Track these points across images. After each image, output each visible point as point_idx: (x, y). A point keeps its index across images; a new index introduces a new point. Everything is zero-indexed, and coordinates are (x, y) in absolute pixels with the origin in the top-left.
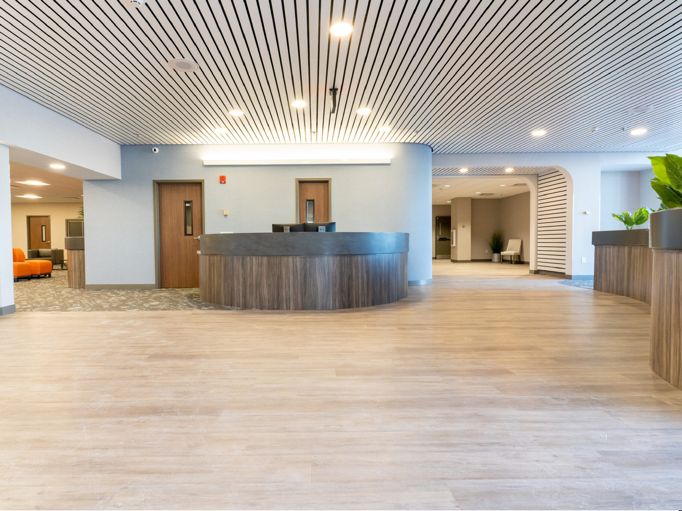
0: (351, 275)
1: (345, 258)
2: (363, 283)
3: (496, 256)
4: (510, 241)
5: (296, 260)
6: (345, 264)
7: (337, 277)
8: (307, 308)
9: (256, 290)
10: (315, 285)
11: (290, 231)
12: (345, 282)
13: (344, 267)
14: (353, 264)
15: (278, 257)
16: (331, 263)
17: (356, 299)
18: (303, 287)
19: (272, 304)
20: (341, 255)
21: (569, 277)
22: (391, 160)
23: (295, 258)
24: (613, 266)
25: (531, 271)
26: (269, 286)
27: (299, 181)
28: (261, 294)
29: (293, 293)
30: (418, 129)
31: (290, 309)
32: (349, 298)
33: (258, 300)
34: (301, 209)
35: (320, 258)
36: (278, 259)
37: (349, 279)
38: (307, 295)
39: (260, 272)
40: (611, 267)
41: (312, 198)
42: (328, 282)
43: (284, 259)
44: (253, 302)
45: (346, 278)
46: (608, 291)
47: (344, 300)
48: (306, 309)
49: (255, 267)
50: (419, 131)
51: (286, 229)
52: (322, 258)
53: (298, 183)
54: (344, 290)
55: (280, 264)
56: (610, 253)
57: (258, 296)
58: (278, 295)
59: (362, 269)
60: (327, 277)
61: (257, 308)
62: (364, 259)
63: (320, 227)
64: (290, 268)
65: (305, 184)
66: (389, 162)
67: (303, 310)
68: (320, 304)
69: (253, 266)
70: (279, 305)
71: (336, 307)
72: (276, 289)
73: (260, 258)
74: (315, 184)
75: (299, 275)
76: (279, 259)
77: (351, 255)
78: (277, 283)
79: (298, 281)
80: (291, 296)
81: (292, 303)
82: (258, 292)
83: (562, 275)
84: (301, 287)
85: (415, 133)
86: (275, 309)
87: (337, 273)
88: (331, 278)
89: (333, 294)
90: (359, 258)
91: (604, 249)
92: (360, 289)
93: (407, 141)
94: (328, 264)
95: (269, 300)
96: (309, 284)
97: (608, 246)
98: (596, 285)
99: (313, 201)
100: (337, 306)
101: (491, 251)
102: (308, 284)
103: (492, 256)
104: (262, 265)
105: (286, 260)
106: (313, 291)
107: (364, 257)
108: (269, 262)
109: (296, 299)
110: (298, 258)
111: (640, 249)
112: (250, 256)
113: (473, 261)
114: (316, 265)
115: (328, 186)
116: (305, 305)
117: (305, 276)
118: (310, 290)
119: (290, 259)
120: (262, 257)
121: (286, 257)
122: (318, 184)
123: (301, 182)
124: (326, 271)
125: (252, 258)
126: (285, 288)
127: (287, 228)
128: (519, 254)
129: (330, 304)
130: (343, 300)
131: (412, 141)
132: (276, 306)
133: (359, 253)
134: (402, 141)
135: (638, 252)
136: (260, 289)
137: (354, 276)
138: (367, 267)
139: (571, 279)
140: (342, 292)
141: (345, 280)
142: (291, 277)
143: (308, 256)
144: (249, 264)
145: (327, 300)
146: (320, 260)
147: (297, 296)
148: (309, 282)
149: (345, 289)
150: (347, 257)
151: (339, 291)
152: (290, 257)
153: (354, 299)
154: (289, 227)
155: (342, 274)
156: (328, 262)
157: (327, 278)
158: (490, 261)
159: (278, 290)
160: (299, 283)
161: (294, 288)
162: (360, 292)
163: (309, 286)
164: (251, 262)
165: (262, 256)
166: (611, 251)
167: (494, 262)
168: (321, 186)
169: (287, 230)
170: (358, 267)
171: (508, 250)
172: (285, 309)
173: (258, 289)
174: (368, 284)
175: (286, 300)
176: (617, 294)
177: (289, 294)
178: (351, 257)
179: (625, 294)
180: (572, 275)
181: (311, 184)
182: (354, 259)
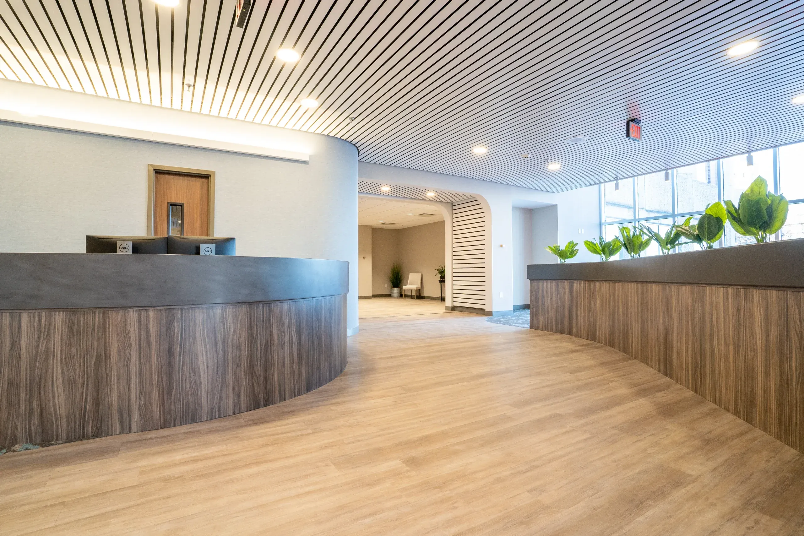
0: (271, 340)
1: (257, 307)
2: (291, 354)
3: (396, 291)
4: (410, 274)
5: (148, 316)
6: (257, 321)
7: (243, 348)
8: (175, 421)
9: (31, 397)
10: (194, 370)
11: (133, 252)
12: (259, 355)
13: (257, 325)
14: (274, 321)
15: (97, 313)
16: (230, 320)
17: (280, 386)
18: (164, 377)
19: (79, 426)
20: (251, 304)
21: (490, 314)
22: (310, 156)
23: (143, 314)
24: (552, 303)
25: (447, 308)
26: (70, 383)
27: (154, 169)
28: (43, 405)
29: (138, 394)
30: (354, 115)
31: (130, 432)
32: (266, 385)
33: (36, 421)
34: (158, 219)
35: (205, 311)
36: (98, 318)
37: (266, 348)
38: (173, 392)
39: (42, 349)
40: (549, 303)
41: (179, 201)
42: (224, 360)
43: (116, 317)
44: (19, 429)
45: (261, 348)
46: (546, 329)
47: (256, 391)
48: (172, 425)
49: (28, 338)
50: (355, 119)
51: (122, 246)
52: (211, 311)
53: (153, 173)
54: (256, 371)
55: (105, 329)
56: (547, 288)
57: (36, 410)
58: (97, 403)
59: (289, 328)
60: (221, 348)
61: (31, 441)
62: (293, 308)
63: (203, 247)
64: (132, 336)
65: (166, 176)
66: (307, 159)
67: (165, 427)
68: (205, 408)
69: (19, 337)
70: (101, 426)
71: (240, 409)
72: (90, 388)
73: (43, 314)
74: (186, 178)
75: (154, 352)
76: (101, 316)
77: (269, 302)
78: (93, 374)
79: (151, 366)
80: (133, 400)
81: (135, 417)
82: (35, 402)
83: (482, 312)
84: (158, 376)
85: (349, 121)
86: (89, 438)
87: (242, 339)
88: (230, 350)
89: (234, 382)
90: (285, 306)
91: (541, 284)
92: (286, 365)
93: (332, 134)
94: (223, 321)
95: (68, 417)
96: (179, 368)
97: (545, 281)
98: (533, 322)
99: (181, 206)
100: (243, 406)
101: (391, 285)
102: (177, 368)
103: (391, 291)
104: (49, 332)
105: (119, 318)
106: (190, 383)
107: (293, 304)
108: (71, 327)
109: (145, 405)
110: (152, 313)
111: (585, 284)
112: (11, 311)
113: (374, 296)
114: (197, 326)
115: (208, 184)
116: (169, 417)
117: (170, 352)
118: (182, 381)
119: (133, 316)
120: (51, 312)
121: (121, 311)
122: (191, 179)
123: (159, 172)
124: (220, 337)
125: (20, 317)
126: (118, 383)
127: (126, 246)
128: (420, 288)
129: (228, 404)
130: (254, 391)
131: (338, 136)
132: (89, 430)
133: (284, 297)
134: (326, 133)
135: (581, 287)
136: (42, 393)
137: (276, 342)
138: (298, 323)
139: (492, 316)
140: (252, 378)
141: (259, 351)
142: (134, 357)
143: (178, 307)
144: (7, 332)
145: (220, 397)
146: (205, 315)
147: (150, 398)
148: (179, 363)
149: (259, 369)
150: (263, 307)
151: (246, 375)
152: (131, 310)
153: (276, 385)
154: (130, 244)
155: (252, 340)
156: (223, 318)
157: (221, 352)
158: (389, 296)
159: (97, 390)
160: (154, 368)
161: (141, 382)
162: (286, 373)
163: (179, 373)
164: (16, 325)
165: (51, 310)
166: (549, 287)
167: (394, 297)
168: (197, 183)
169: (125, 250)
170: (283, 325)
171: (409, 284)
172: (118, 433)
173: (35, 395)
174: (299, 355)
175: (120, 411)
176: (557, 333)
177: (129, 396)
178: (269, 306)
179: (566, 332)
180: (493, 311)
181: (177, 177)
182: (276, 308)
